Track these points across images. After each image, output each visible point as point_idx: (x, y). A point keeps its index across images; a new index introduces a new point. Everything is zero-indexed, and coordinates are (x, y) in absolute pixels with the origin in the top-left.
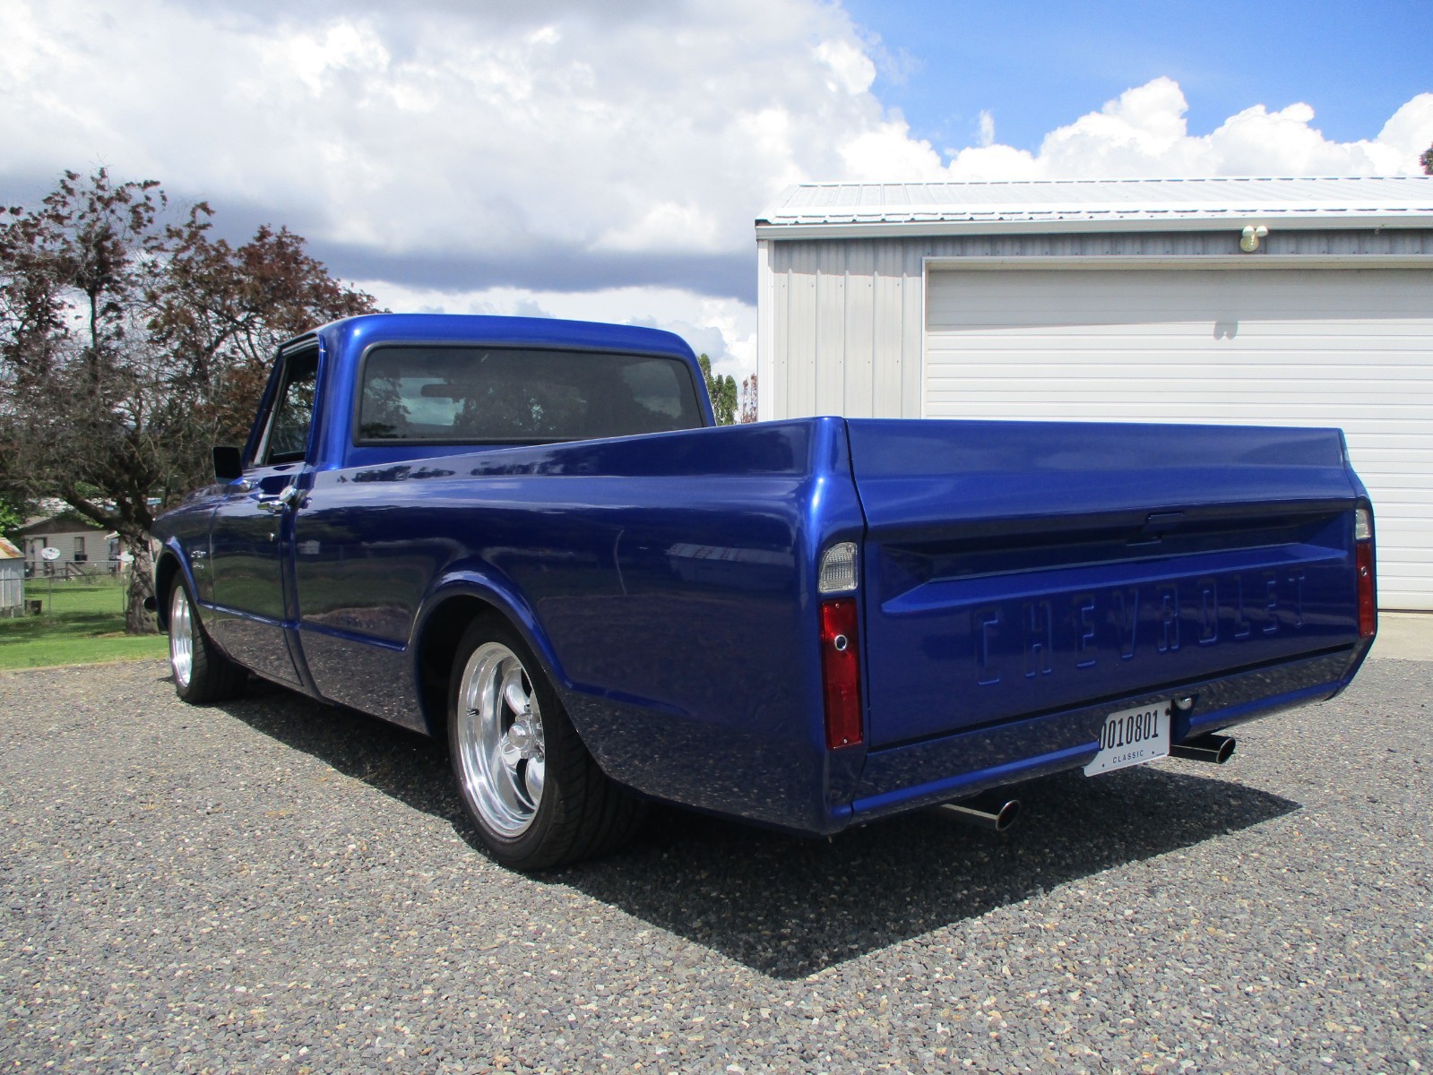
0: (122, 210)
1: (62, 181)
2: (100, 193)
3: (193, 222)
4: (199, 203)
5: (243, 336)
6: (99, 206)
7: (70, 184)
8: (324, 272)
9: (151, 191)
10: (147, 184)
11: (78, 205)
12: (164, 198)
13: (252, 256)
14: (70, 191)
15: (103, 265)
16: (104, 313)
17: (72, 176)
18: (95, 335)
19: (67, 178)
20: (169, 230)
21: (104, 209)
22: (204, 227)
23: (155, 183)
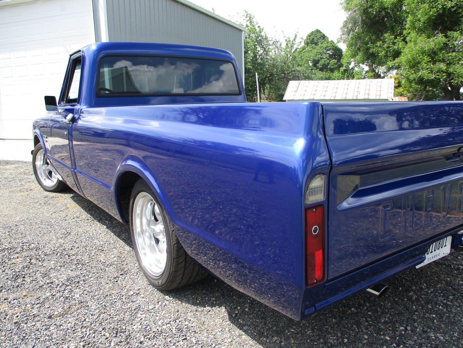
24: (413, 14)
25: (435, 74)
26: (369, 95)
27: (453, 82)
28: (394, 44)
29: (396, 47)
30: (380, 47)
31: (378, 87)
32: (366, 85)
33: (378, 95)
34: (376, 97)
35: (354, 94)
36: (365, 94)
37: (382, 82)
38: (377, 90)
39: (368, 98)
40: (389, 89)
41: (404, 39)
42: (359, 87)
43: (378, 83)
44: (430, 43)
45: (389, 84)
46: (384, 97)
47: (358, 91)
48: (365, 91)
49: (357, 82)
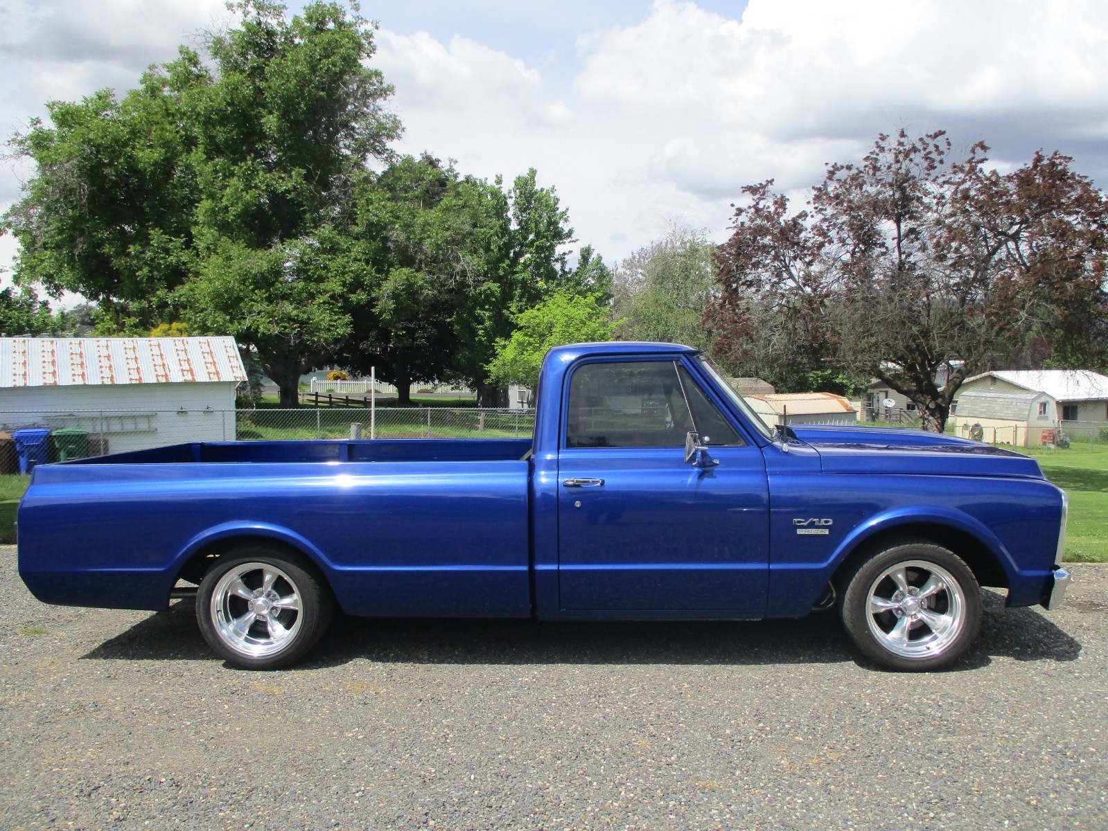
0: (917, 157)
1: (877, 143)
2: (901, 148)
3: (973, 158)
4: (977, 143)
5: (1011, 244)
6: (901, 158)
7: (882, 144)
8: (1088, 184)
9: (940, 141)
10: (936, 135)
11: (886, 158)
12: (949, 144)
13: (1024, 179)
14: (882, 150)
15: (906, 199)
16: (907, 236)
17: (883, 138)
18: (900, 253)
19: (880, 141)
20: (955, 167)
21: (904, 159)
22: (982, 161)
23: (942, 133)
24: (212, 196)
25: (278, 325)
26: (192, 375)
27: (308, 340)
28: (167, 251)
29: (172, 259)
30: (136, 257)
31: (206, 355)
32: (177, 350)
33: (214, 374)
34: (210, 378)
35: (156, 371)
36: (183, 370)
37: (211, 344)
38: (206, 363)
39: (194, 379)
40: (231, 359)
41: (188, 244)
42: (161, 355)
43: (203, 345)
44: (259, 261)
45: (228, 349)
46: (227, 377)
47: (164, 365)
48: (181, 365)
49: (152, 343)
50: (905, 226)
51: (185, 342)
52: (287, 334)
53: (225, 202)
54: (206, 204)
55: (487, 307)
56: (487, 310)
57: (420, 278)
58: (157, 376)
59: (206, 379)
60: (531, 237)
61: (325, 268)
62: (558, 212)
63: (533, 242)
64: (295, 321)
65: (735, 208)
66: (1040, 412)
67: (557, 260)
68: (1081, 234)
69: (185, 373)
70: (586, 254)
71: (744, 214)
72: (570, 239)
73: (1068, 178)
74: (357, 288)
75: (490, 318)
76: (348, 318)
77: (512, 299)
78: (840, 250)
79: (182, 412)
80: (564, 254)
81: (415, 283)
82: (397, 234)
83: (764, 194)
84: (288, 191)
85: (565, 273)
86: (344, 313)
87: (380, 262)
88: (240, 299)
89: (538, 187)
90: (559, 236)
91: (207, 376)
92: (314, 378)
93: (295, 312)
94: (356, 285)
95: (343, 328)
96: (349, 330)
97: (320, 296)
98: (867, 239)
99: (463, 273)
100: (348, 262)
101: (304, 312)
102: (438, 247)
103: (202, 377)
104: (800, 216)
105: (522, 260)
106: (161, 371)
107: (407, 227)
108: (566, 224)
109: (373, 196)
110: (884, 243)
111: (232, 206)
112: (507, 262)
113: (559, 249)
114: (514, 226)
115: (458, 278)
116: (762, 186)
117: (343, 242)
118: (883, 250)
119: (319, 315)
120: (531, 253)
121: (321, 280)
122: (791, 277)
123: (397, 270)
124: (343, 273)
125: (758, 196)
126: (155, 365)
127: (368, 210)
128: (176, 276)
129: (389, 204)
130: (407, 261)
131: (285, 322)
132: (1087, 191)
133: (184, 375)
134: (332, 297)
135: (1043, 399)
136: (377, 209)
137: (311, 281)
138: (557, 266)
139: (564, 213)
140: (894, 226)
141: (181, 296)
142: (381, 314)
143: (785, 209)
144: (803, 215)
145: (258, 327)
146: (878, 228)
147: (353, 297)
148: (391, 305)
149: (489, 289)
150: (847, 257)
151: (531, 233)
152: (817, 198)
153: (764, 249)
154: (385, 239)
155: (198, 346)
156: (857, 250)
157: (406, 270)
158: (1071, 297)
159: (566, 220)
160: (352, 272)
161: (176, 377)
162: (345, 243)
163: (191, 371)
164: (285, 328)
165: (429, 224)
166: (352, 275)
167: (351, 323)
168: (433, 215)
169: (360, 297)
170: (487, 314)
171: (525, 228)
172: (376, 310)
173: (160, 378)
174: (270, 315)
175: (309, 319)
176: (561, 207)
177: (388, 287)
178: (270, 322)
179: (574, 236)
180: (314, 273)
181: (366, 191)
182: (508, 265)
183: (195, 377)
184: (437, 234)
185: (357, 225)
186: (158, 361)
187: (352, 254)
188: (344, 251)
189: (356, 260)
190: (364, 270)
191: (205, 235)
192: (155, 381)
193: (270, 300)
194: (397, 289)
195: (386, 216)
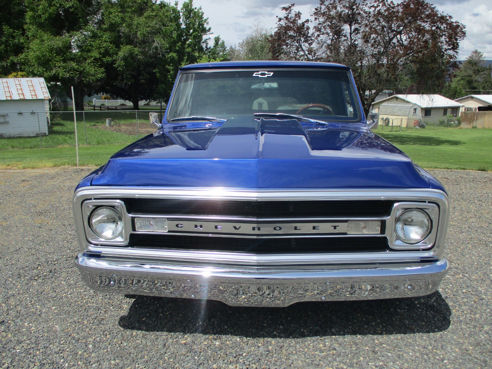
5: (398, 36)
8: (434, 8)
13: (405, 5)
15: (354, 14)
16: (354, 32)
18: (351, 40)
24: (32, 10)
25: (68, 73)
26: (24, 96)
27: (84, 80)
28: (14, 37)
29: (16, 41)
31: (30, 87)
32: (16, 84)
33: (34, 95)
34: (32, 98)
35: (6, 94)
36: (19, 94)
37: (32, 82)
38: (30, 90)
39: (24, 98)
40: (43, 88)
41: (23, 34)
42: (8, 87)
43: (28, 82)
44: (58, 42)
45: (41, 84)
46: (41, 97)
47: (9, 91)
48: (18, 92)
49: (3, 81)
50: (353, 27)
51: (20, 80)
52: (73, 77)
53: (39, 13)
54: (29, 14)
55: (171, 64)
56: (171, 66)
57: (136, 50)
58: (6, 96)
59: (30, 98)
60: (191, 31)
61: (91, 45)
62: (204, 19)
63: (192, 33)
64: (77, 71)
65: (278, 18)
66: (414, 112)
67: (203, 42)
68: (428, 31)
69: (20, 95)
70: (217, 40)
71: (282, 20)
72: (209, 33)
73: (425, 5)
74: (106, 55)
75: (173, 70)
76: (103, 69)
77: (183, 61)
78: (326, 38)
79: (20, 113)
80: (207, 39)
81: (134, 53)
82: (124, 29)
83: (290, 11)
84: (70, 7)
85: (207, 49)
86: (101, 67)
87: (117, 42)
88: (50, 60)
89: (193, 7)
90: (204, 31)
91: (31, 96)
92: (95, 99)
93: (76, 67)
94: (106, 53)
95: (100, 73)
96: (104, 75)
97: (89, 59)
98: (338, 33)
99: (156, 48)
100: (101, 43)
101: (82, 67)
102: (144, 35)
103: (28, 97)
104: (306, 22)
105: (188, 42)
106: (8, 94)
107: (129, 26)
108: (207, 25)
109: (112, 10)
110: (346, 35)
111: (43, 14)
112: (180, 43)
113: (204, 37)
114: (183, 26)
115: (154, 50)
116: (290, 7)
117: (99, 33)
118: (346, 38)
119: (89, 68)
120: (191, 39)
121: (89, 51)
122: (303, 50)
123: (124, 46)
124: (100, 48)
125: (288, 12)
126: (5, 92)
127: (110, 17)
128: (19, 49)
129: (120, 14)
130: (130, 42)
131: (72, 71)
132: (433, 11)
133: (19, 96)
134: (95, 59)
135: (415, 107)
136: (114, 16)
137: (85, 52)
138: (204, 46)
139: (206, 20)
140: (349, 27)
141: (21, 59)
142: (118, 67)
143: (300, 18)
144: (307, 21)
145: (59, 74)
146: (342, 28)
147: (105, 60)
148: (123, 63)
149: (172, 56)
150: (329, 42)
151: (191, 29)
152: (315, 14)
153: (291, 37)
154: (119, 31)
155: (26, 82)
156: (334, 38)
157: (128, 47)
158: (421, 60)
159: (207, 24)
160: (104, 47)
161: (16, 97)
162: (100, 33)
163: (23, 94)
164: (72, 74)
165: (139, 24)
166: (104, 49)
167: (105, 72)
168: (142, 19)
169: (107, 59)
170: (172, 68)
171: (188, 27)
172: (115, 66)
173: (8, 98)
174: (64, 68)
175: (84, 70)
176: (205, 17)
177: (121, 54)
178: (64, 72)
179: (211, 32)
180: (86, 48)
181: (109, 8)
182: (180, 45)
183: (25, 97)
184: (143, 29)
185: (105, 24)
186: (7, 89)
187: (103, 39)
188: (99, 37)
189: (105, 41)
190: (110, 46)
191: (31, 29)
192: (5, 99)
193: (64, 61)
194: (125, 55)
195: (118, 20)
